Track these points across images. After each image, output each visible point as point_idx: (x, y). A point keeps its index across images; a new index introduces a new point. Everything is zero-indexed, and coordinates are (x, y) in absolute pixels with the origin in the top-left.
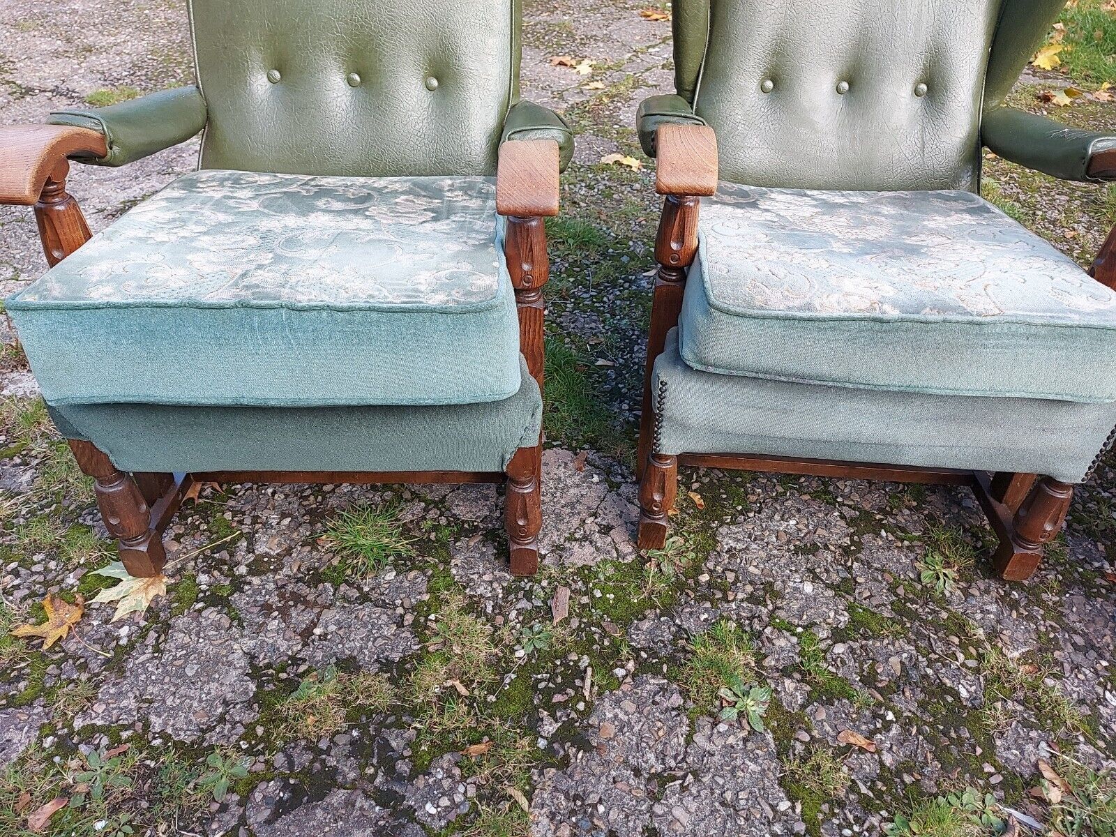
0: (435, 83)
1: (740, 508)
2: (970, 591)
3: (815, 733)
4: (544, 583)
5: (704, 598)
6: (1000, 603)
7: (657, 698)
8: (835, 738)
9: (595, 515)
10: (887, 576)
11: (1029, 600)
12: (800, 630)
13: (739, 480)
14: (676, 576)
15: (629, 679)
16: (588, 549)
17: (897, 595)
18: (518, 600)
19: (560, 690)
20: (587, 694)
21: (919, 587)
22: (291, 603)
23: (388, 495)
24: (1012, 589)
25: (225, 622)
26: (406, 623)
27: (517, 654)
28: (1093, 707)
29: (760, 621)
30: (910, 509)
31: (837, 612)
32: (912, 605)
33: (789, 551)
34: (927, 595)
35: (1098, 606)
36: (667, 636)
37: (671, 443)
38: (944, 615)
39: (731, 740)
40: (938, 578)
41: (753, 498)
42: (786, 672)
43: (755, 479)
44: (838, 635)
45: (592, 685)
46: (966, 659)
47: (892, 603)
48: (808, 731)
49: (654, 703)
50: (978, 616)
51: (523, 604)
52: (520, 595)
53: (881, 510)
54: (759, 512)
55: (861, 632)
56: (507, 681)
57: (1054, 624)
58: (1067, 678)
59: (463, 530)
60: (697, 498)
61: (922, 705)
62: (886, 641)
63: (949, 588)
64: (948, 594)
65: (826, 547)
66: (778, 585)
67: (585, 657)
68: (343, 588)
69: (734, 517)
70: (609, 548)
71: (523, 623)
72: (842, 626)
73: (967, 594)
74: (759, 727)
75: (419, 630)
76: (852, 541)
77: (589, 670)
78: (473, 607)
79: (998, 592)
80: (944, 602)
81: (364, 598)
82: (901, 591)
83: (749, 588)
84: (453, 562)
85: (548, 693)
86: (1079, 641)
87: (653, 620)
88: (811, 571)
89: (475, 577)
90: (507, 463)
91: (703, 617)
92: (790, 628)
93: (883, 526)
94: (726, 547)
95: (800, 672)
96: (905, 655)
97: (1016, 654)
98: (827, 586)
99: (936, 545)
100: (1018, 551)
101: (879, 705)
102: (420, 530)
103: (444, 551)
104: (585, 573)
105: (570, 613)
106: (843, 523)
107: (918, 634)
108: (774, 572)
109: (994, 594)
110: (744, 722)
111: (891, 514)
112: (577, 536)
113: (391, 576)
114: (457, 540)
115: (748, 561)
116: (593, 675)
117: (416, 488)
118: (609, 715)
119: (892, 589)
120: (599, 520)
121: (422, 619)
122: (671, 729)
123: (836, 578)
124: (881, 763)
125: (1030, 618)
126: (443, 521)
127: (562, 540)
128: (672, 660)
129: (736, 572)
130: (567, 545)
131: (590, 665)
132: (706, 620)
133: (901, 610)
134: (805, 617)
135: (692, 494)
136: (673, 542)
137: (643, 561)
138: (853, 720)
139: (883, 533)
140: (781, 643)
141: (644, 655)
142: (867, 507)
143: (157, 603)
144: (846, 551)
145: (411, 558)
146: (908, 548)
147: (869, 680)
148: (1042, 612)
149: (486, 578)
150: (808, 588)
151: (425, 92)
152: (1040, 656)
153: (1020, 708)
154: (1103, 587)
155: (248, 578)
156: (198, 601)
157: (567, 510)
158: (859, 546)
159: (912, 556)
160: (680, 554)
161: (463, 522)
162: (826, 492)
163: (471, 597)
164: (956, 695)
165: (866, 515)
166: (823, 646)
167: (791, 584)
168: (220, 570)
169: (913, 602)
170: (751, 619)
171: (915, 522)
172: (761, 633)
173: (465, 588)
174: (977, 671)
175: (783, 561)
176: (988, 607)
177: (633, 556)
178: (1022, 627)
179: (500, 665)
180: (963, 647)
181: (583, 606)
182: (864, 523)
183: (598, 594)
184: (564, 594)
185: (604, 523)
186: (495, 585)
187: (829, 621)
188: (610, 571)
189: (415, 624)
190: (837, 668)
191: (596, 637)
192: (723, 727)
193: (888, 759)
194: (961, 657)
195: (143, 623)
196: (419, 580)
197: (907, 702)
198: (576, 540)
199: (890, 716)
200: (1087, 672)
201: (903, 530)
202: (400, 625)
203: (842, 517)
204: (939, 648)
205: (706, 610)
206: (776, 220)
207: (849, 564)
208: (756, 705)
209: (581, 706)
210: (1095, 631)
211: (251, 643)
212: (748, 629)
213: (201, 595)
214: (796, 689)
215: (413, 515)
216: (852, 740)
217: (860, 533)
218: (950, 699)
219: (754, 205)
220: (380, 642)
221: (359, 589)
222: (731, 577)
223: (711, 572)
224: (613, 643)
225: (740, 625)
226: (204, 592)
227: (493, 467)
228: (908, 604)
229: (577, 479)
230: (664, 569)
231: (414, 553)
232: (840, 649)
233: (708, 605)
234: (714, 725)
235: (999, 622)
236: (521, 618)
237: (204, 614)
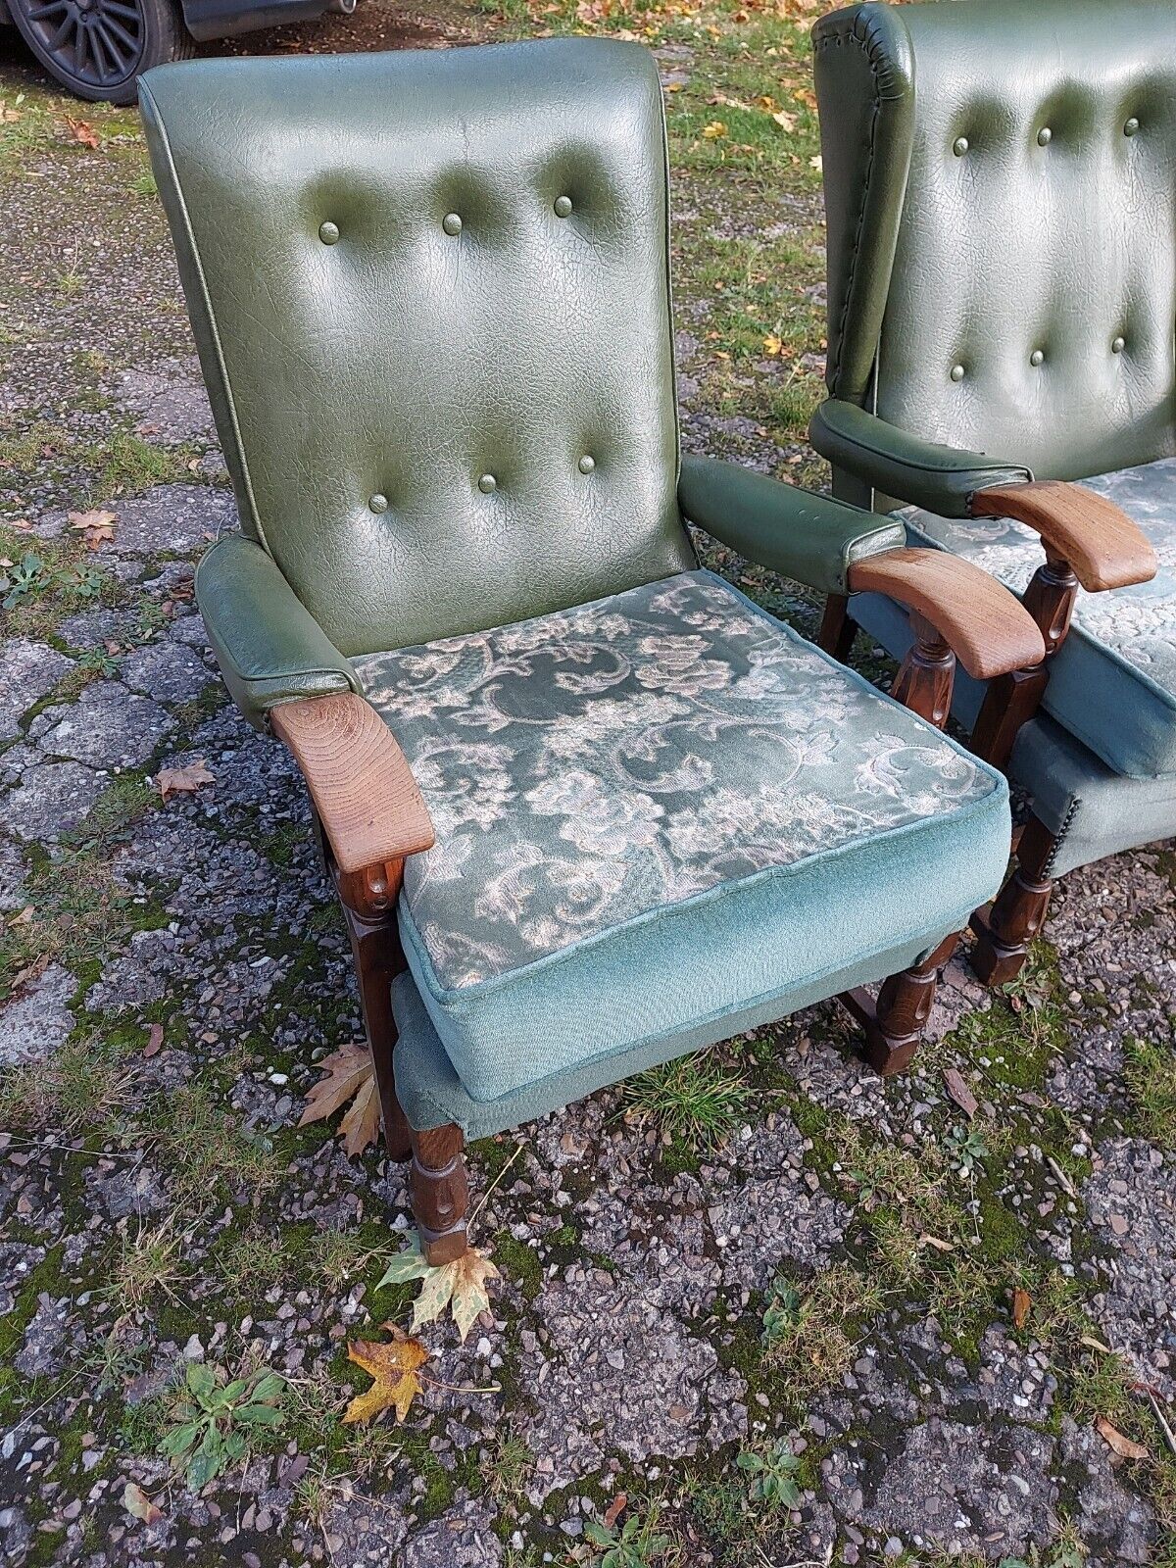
4: (923, 1073)
5: (1095, 1022)
14: (1048, 1006)
15: (1094, 1154)
16: (937, 1010)
18: (910, 1106)
19: (1038, 1198)
20: (1069, 1190)
22: (660, 1218)
25: (604, 1278)
26: (813, 1188)
27: (961, 1174)
33: (1127, 928)
36: (1092, 1085)
45: (1066, 1178)
49: (1138, 1170)
52: (908, 1098)
54: (1066, 893)
56: (976, 1211)
59: (781, 1038)
65: (1157, 911)
66: (1147, 976)
67: (1033, 1146)
68: (705, 1171)
70: (957, 1000)
71: (938, 1133)
75: (836, 1191)
77: (1051, 1161)
78: (869, 1135)
81: (740, 1176)
84: (803, 1087)
85: (1030, 1207)
87: (1064, 1071)
88: (1164, 946)
89: (842, 1095)
91: (1109, 1045)
94: (1066, 950)
102: (735, 1057)
103: (781, 1075)
104: (955, 1042)
105: (978, 1100)
108: (1132, 961)
113: (747, 1133)
114: (784, 1056)
115: (1099, 959)
116: (1059, 1164)
118: (1107, 1205)
121: (827, 1175)
126: (753, 1035)
128: (1118, 1111)
129: (1098, 977)
131: (1046, 1154)
132: (1113, 1048)
137: (1003, 1001)
143: (497, 1290)
145: (753, 1101)
149: (855, 1092)
155: (580, 1206)
156: (545, 1264)
160: (1032, 976)
161: (775, 1027)
163: (857, 1124)
167: (1157, 969)
168: (537, 1210)
170: (1152, 1028)
173: (843, 1115)
175: (1130, 945)
177: (989, 1000)
179: (954, 1194)
181: (983, 1085)
183: (986, 1062)
184: (952, 1076)
186: (872, 1097)
188: (978, 1028)
189: (823, 1184)
191: (1025, 1117)
195: (501, 1326)
196: (784, 1125)
202: (809, 1192)
205: (1106, 1036)
209: (1072, 1207)
211: (658, 1292)
212: (1159, 1042)
213: (542, 1254)
220: (803, 1224)
221: (725, 1165)
222: (1098, 985)
223: (1076, 987)
224: (1048, 1117)
225: (1148, 1040)
226: (542, 1249)
230: (1029, 1001)
231: (750, 1092)
233: (1102, 1029)
236: (930, 1128)
237: (569, 1278)
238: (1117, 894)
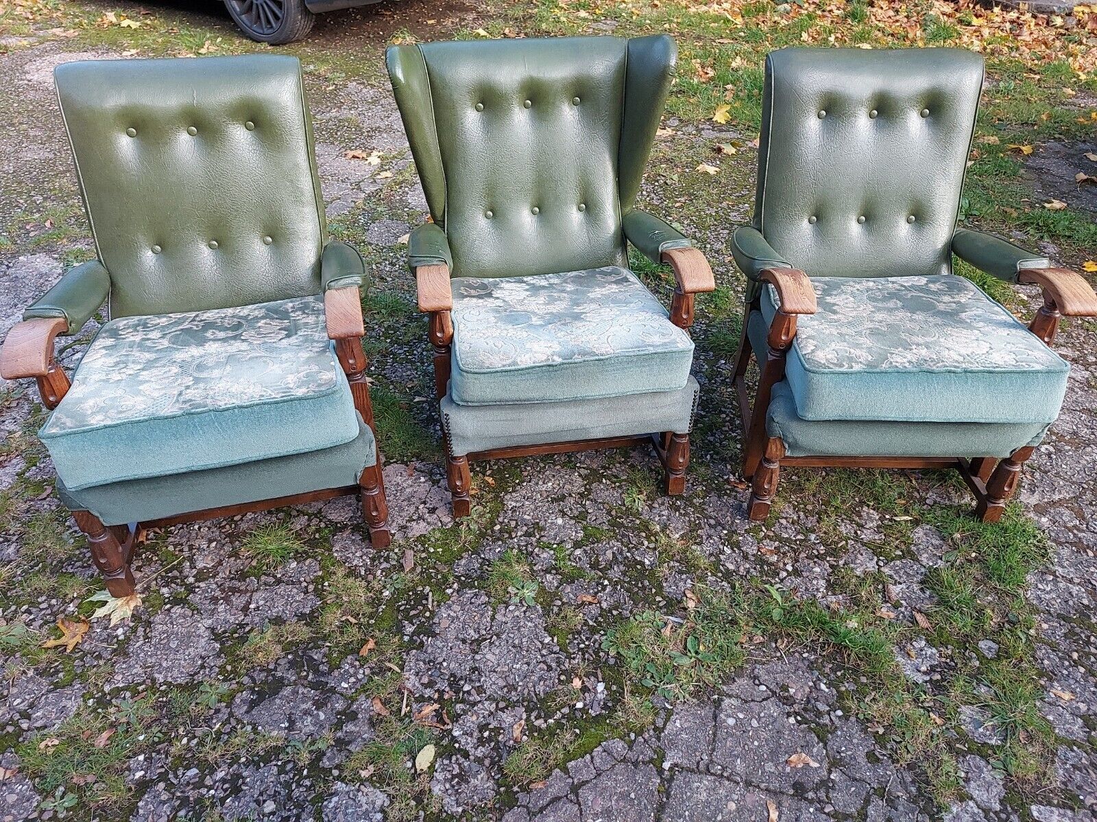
0: (270, 239)
1: (517, 481)
2: (653, 505)
3: (564, 600)
4: (396, 550)
5: (499, 539)
6: (670, 509)
7: (473, 600)
8: (575, 600)
9: (425, 503)
10: (606, 505)
11: (686, 505)
12: (555, 546)
13: (516, 464)
14: (479, 529)
15: (455, 594)
16: (422, 524)
17: (611, 516)
18: (381, 563)
19: (413, 608)
20: (430, 607)
21: (624, 508)
22: (230, 593)
23: (281, 515)
24: (677, 500)
25: (189, 613)
26: (309, 591)
27: (384, 594)
28: (717, 556)
29: (532, 545)
30: (620, 463)
31: (576, 532)
32: (620, 520)
33: (548, 501)
34: (629, 512)
36: (477, 565)
37: (459, 449)
38: (638, 522)
39: (517, 613)
40: (635, 501)
41: (526, 474)
42: (547, 571)
43: (526, 461)
44: (577, 545)
45: (433, 601)
46: (648, 544)
47: (609, 521)
48: (561, 600)
49: (471, 603)
50: (657, 519)
51: (384, 565)
52: (382, 561)
53: (604, 468)
54: (530, 482)
55: (590, 540)
56: (381, 610)
57: (699, 515)
58: (704, 544)
59: (338, 528)
60: (490, 480)
61: (624, 573)
62: (604, 543)
63: (640, 505)
64: (640, 509)
65: (570, 495)
66: (542, 523)
67: (427, 587)
68: (263, 578)
69: (514, 487)
70: (436, 521)
71: (386, 576)
72: (579, 539)
73: (651, 507)
74: (532, 603)
75: (319, 593)
76: (586, 489)
77: (431, 594)
78: (352, 573)
79: (669, 503)
80: (638, 514)
81: (279, 582)
82: (613, 513)
83: (525, 528)
84: (334, 550)
85: (407, 611)
86: (712, 522)
87: (467, 558)
88: (561, 511)
89: (350, 555)
90: (358, 478)
91: (497, 550)
92: (549, 546)
93: (604, 476)
94: (510, 507)
95: (555, 569)
96: (615, 548)
97: (677, 536)
98: (571, 518)
99: (633, 482)
100: (672, 477)
101: (600, 578)
102: (308, 533)
103: (327, 544)
104: (422, 539)
105: (415, 564)
106: (580, 479)
107: (623, 536)
108: (539, 516)
109: (666, 505)
110: (523, 602)
111: (609, 468)
112: (414, 518)
113: (294, 565)
114: (334, 536)
115: (524, 513)
116: (433, 596)
117: (300, 507)
118: (444, 615)
119: (609, 513)
120: (427, 505)
121: (320, 587)
122: (482, 615)
123: (576, 513)
124: (601, 608)
125: (685, 515)
126: (323, 525)
127: (404, 522)
128: (481, 578)
129: (516, 520)
130: (408, 524)
131: (430, 591)
132: (499, 552)
133: (613, 524)
134: (558, 538)
135: (486, 478)
136: (475, 509)
137: (458, 525)
138: (586, 589)
139: (604, 481)
140: (545, 555)
141: (463, 579)
142: (595, 466)
143: (138, 611)
144: (581, 495)
145: (305, 552)
146: (618, 487)
147: (595, 566)
148: (693, 510)
149: (357, 554)
150: (560, 521)
151: (264, 246)
152: (692, 535)
153: (677, 564)
154: (729, 489)
155: (197, 584)
156: (166, 604)
157: (406, 503)
158: (589, 491)
159: (620, 491)
160: (480, 516)
161: (336, 523)
162: (570, 462)
163: (349, 568)
164: (642, 564)
165: (594, 472)
166: (568, 552)
167: (549, 521)
168: (175, 583)
169: (621, 518)
170: (526, 546)
171: (623, 470)
172: (532, 552)
173: (344, 563)
174: (655, 549)
175: (545, 508)
176: (663, 513)
177: (452, 523)
178: (681, 520)
179: (375, 602)
180: (647, 538)
181: (423, 559)
182: (593, 477)
183: (432, 550)
184: (410, 553)
185: (431, 506)
186: (364, 557)
187: (572, 537)
188: (438, 535)
189: (315, 590)
190: (577, 563)
191: (433, 574)
192: (511, 608)
193: (604, 605)
194: (646, 543)
195: (132, 624)
196: (313, 564)
197: (616, 572)
198: (414, 520)
199: (606, 582)
200: (715, 538)
201: (616, 477)
202: (306, 592)
203: (580, 475)
204: (634, 540)
205: (500, 546)
206: (502, 305)
207: (584, 503)
208: (529, 593)
209: (428, 614)
211: (210, 621)
212: (525, 552)
213: (167, 600)
214: (553, 579)
215: (301, 525)
216: (585, 599)
217: (590, 484)
218: (639, 567)
219: (490, 295)
220: (295, 605)
221: (274, 577)
222: (513, 524)
223: (501, 523)
224: (443, 576)
225: (520, 550)
226: (169, 598)
227: (351, 483)
228: (618, 520)
229: (410, 482)
230: (471, 527)
231: (306, 548)
232: (578, 552)
233: (500, 543)
234: (506, 608)
235: (668, 520)
236: (384, 573)
237: (172, 611)
238: (555, 486)
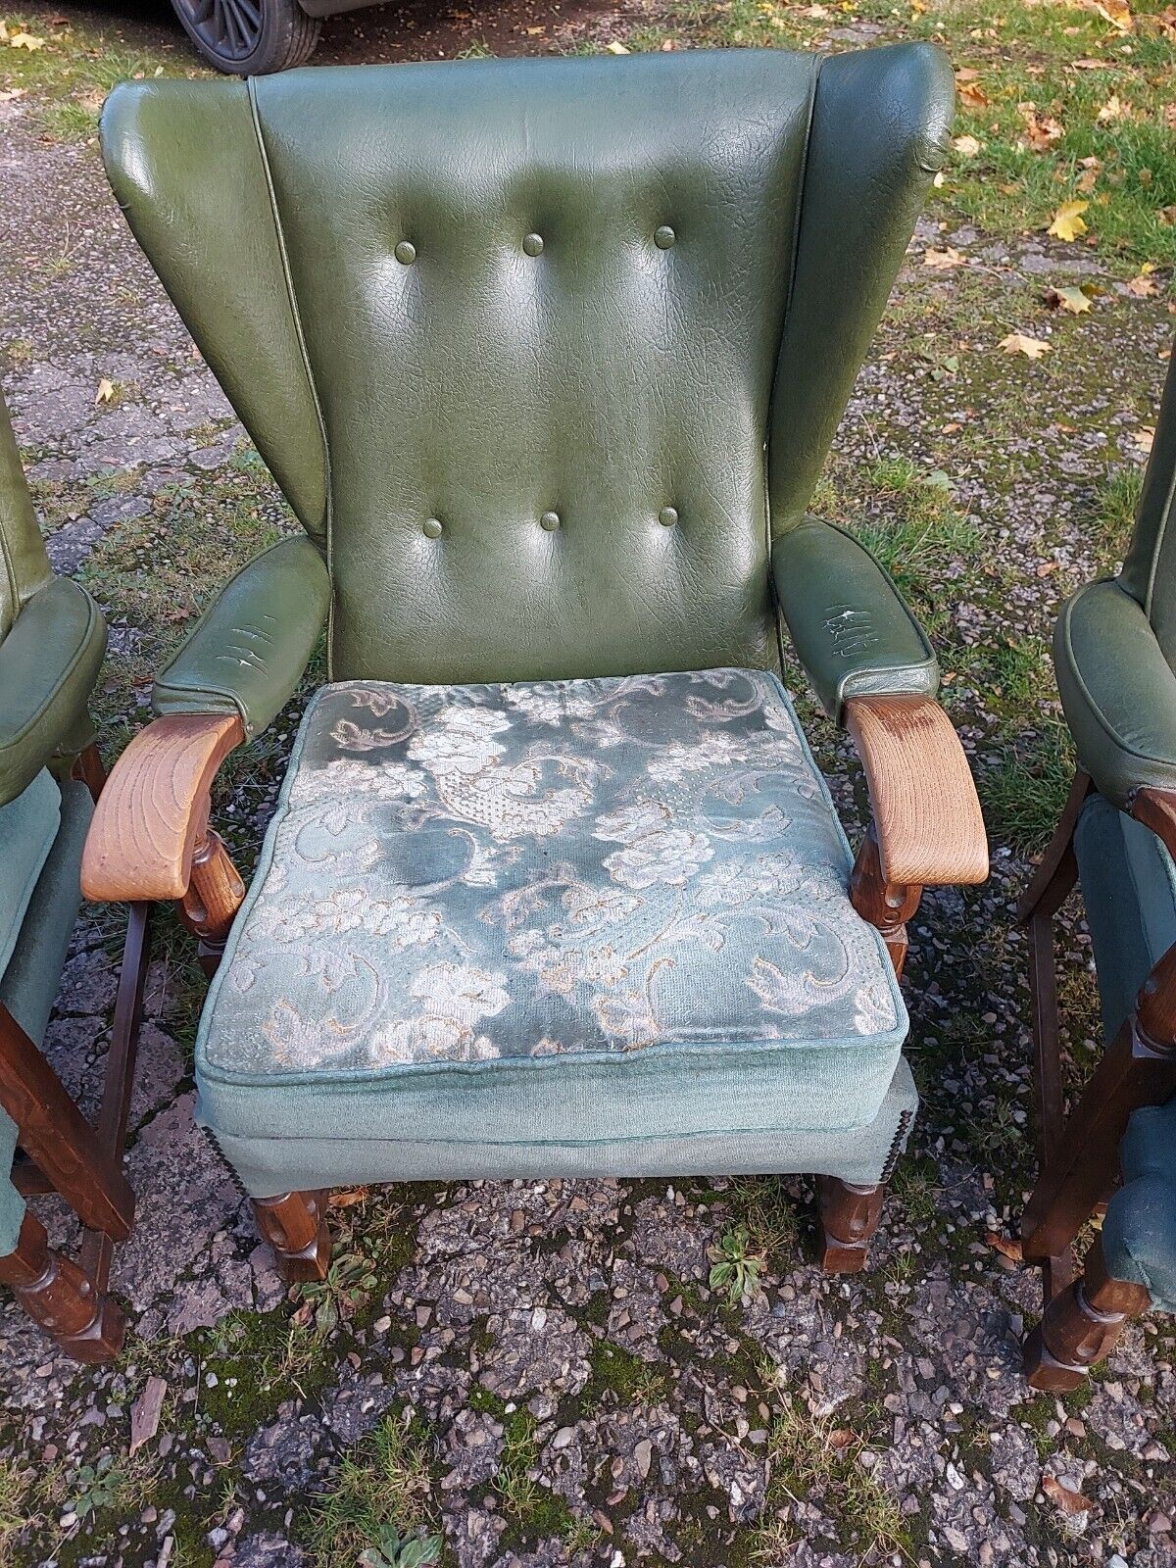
2: (780, 1291)
4: (130, 1372)
6: (821, 1310)
9: (236, 1221)
10: (661, 1278)
11: (865, 1300)
12: (510, 1408)
14: (340, 1327)
16: (211, 1293)
17: (670, 1314)
18: (85, 1409)
21: (705, 1295)
24: (843, 1279)
27: (65, 1521)
28: (925, 1500)
29: (453, 1399)
31: (573, 1363)
32: (689, 1331)
33: (524, 1247)
34: (714, 1308)
35: (966, 1297)
36: (305, 1452)
38: (733, 1346)
40: (735, 1275)
42: (474, 1497)
44: (567, 1411)
46: (750, 1429)
47: (661, 1332)
50: (783, 1341)
51: (92, 1416)
52: (89, 1400)
55: (603, 1398)
57: (894, 1342)
58: (896, 1447)
61: (670, 1531)
63: (748, 1289)
64: (746, 1302)
65: (581, 1236)
67: (169, 1513)
69: (452, 1194)
70: (243, 1287)
71: (85, 1456)
72: (576, 1390)
73: (775, 1298)
77: (169, 1541)
78: (11, 1433)
79: (821, 1289)
80: (738, 1320)
82: (676, 1307)
83: (449, 1336)
86: (926, 1368)
87: (289, 1423)
89: (24, 1372)
91: (366, 1406)
92: (496, 1407)
93: (673, 1181)
94: (430, 1255)
95: (496, 1491)
96: (662, 1435)
97: (828, 1410)
98: (568, 1312)
99: (740, 1212)
101: (605, 1541)
104: (198, 1343)
105: (160, 1428)
107: (689, 1392)
108: (492, 1296)
109: (815, 1293)
112: (197, 1269)
115: (458, 1281)
119: (665, 1304)
123: (584, 1295)
125: (859, 1335)
127: (171, 1282)
128: (303, 1499)
130: (179, 1290)
131: (172, 1528)
132: (370, 1411)
133: (671, 1346)
134: (523, 1382)
136: (343, 1260)
137: (292, 1306)
139: (671, 1195)
140: (478, 1439)
141: (261, 1496)
144: (609, 1237)
146: (702, 1218)
147: (598, 1494)
148: (879, 1320)
149: (41, 1371)
150: (539, 1321)
152: (867, 1410)
153: (815, 1515)
154: (979, 1258)
157: (192, 1217)
158: (630, 1225)
159: (706, 1232)
160: (351, 1284)
163: (10, 1415)
164: (723, 1502)
166: (538, 1436)
167: (514, 1317)
169: (692, 1325)
170: (440, 1397)
172: (449, 1424)
173: (4, 1397)
174: (763, 1451)
175: (510, 1271)
176: (803, 1321)
177: (279, 1298)
178: (846, 1354)
180: (750, 1407)
181: (184, 1410)
183: (212, 1381)
184: (156, 1391)
185: (246, 1234)
186: (54, 1383)
187: (560, 1382)
188: (236, 1333)
190: (554, 1478)
191: (194, 1469)
194: (744, 1425)
197: (649, 1526)
198: (194, 1278)
199: (618, 1559)
200: (928, 1429)
201: (701, 1183)
204: (715, 1411)
205: (375, 1391)
207: (608, 1263)
210: (954, 1346)
214: (484, 1529)
217: (635, 1200)
218: (712, 1512)
224: (216, 1480)
225: (421, 1413)
228: (684, 1332)
230: (320, 1318)
232: (565, 1437)
233: (378, 1379)
235: (813, 1347)
236: (84, 1446)
